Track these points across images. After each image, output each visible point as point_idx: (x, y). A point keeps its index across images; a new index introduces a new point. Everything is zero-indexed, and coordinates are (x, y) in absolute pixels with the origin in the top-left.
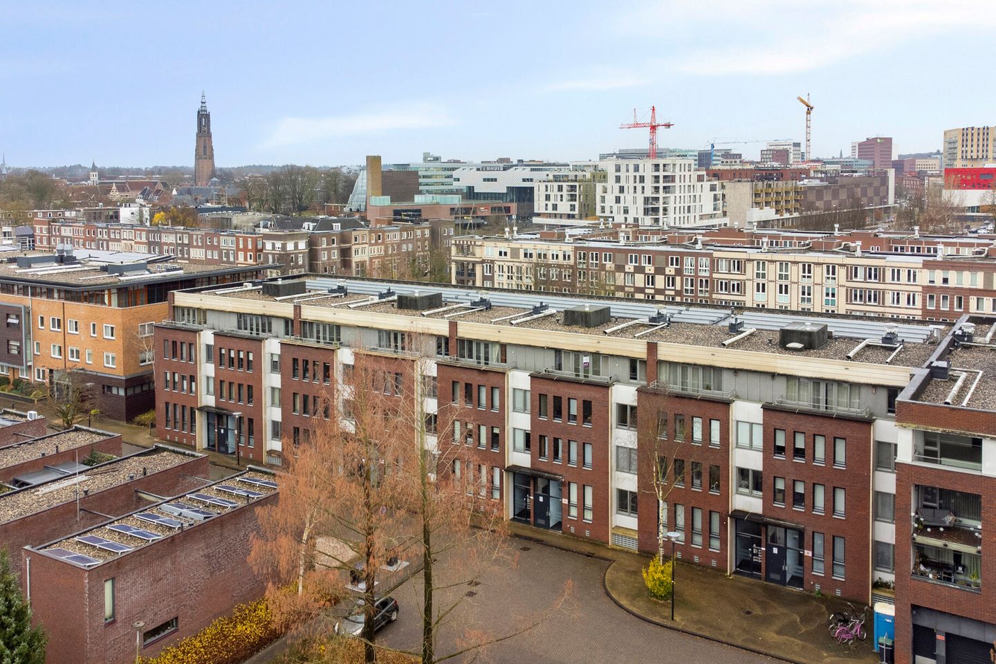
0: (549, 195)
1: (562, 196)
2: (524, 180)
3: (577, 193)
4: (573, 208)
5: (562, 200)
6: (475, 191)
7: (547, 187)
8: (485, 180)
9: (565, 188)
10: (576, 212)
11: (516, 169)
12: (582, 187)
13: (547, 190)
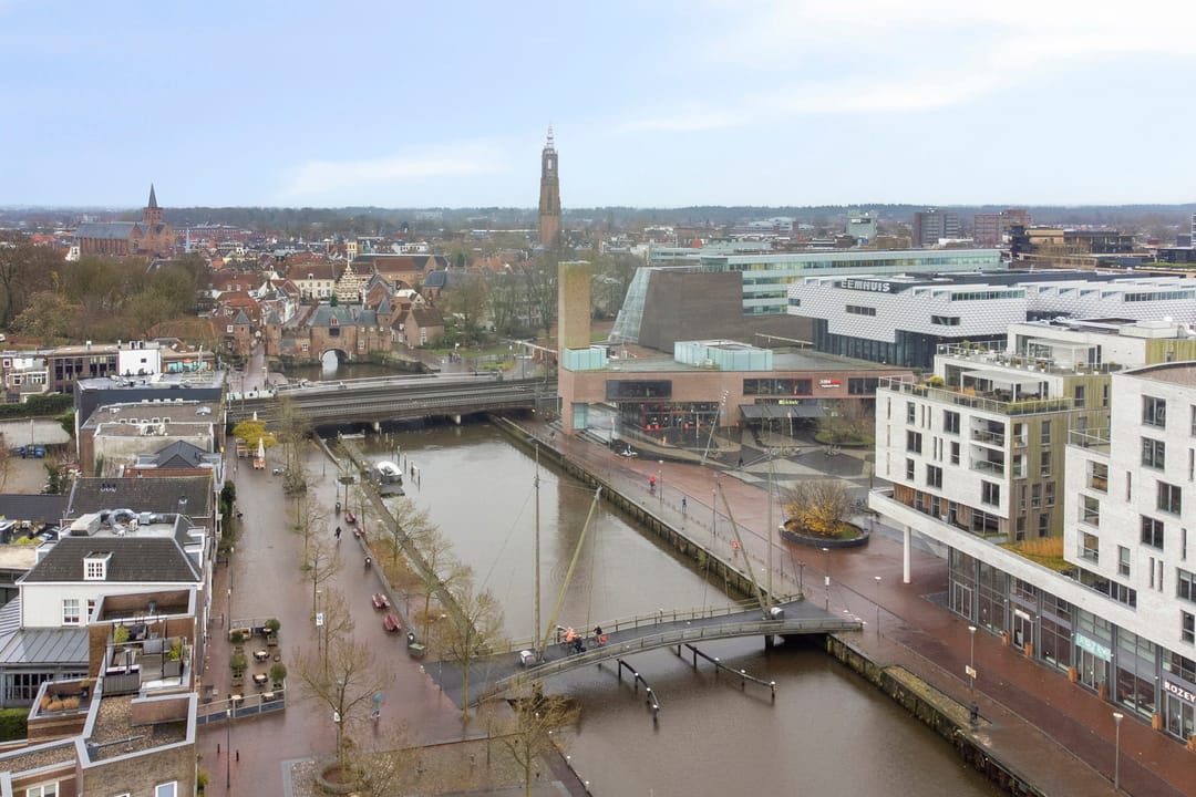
0: (919, 436)
1: (956, 448)
2: (936, 320)
3: (1006, 450)
4: (991, 494)
5: (956, 460)
6: (830, 332)
7: (911, 410)
8: (850, 309)
9: (966, 425)
10: (1003, 510)
11: (917, 292)
12: (1025, 432)
13: (911, 419)
